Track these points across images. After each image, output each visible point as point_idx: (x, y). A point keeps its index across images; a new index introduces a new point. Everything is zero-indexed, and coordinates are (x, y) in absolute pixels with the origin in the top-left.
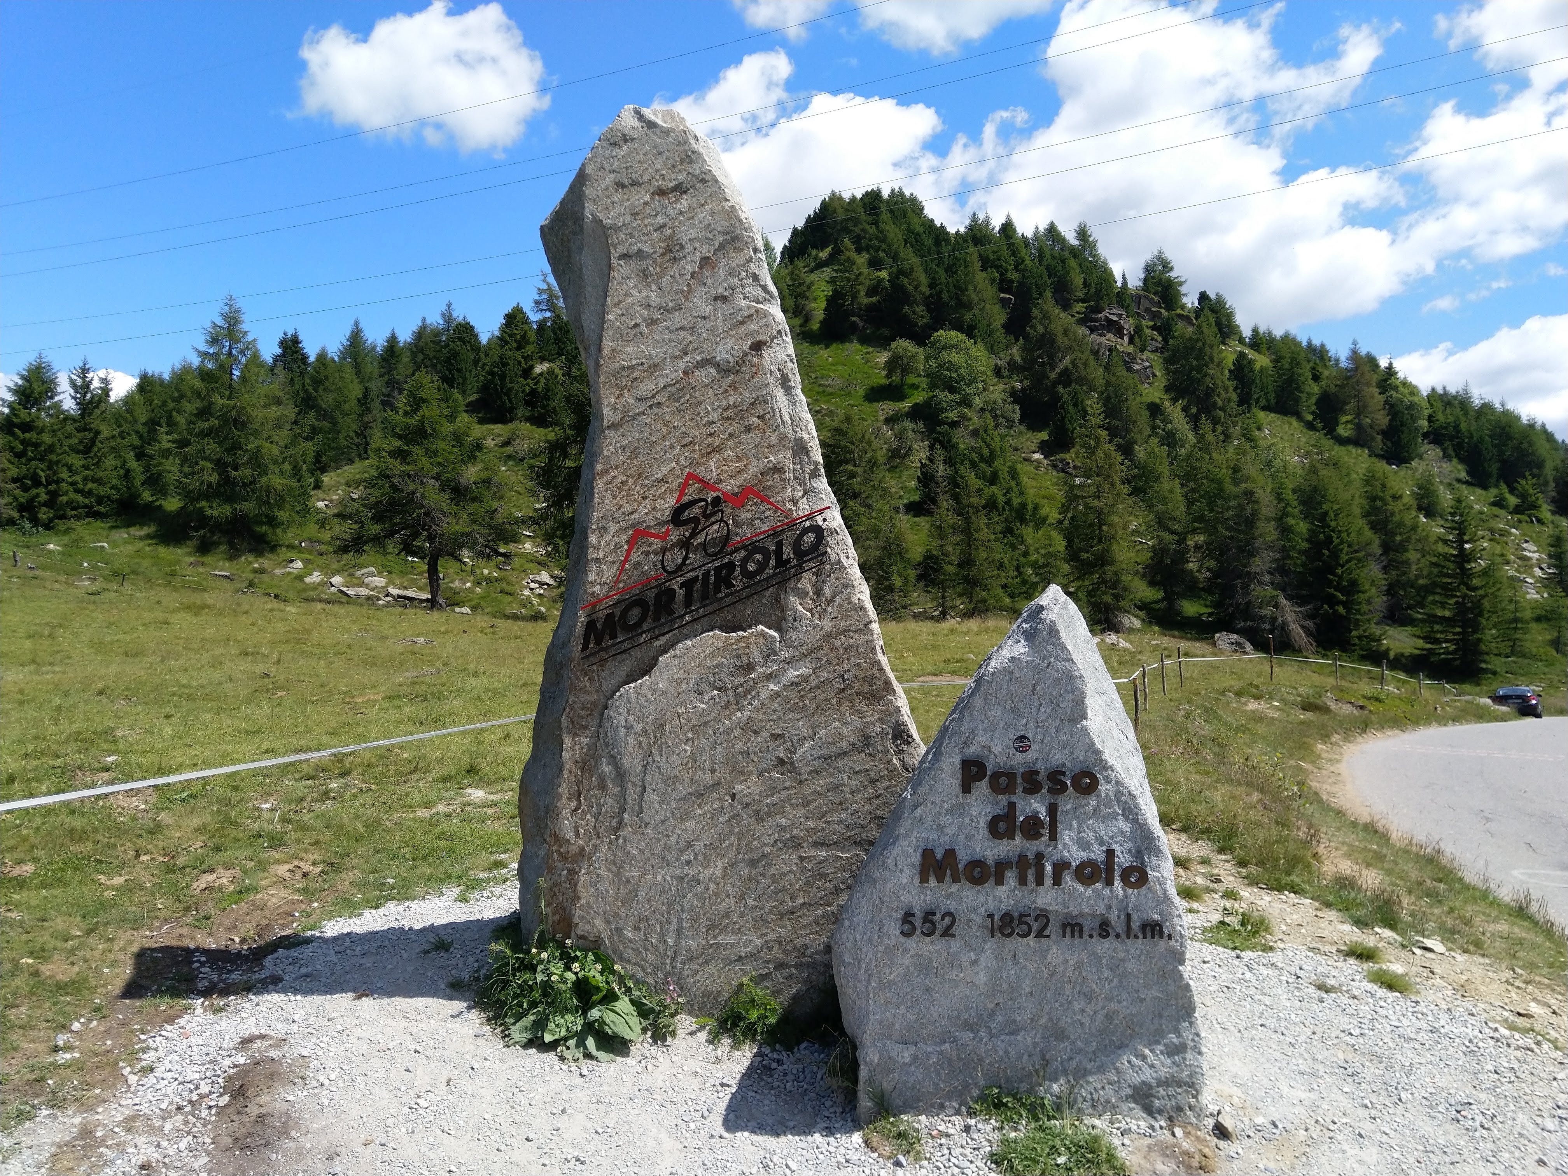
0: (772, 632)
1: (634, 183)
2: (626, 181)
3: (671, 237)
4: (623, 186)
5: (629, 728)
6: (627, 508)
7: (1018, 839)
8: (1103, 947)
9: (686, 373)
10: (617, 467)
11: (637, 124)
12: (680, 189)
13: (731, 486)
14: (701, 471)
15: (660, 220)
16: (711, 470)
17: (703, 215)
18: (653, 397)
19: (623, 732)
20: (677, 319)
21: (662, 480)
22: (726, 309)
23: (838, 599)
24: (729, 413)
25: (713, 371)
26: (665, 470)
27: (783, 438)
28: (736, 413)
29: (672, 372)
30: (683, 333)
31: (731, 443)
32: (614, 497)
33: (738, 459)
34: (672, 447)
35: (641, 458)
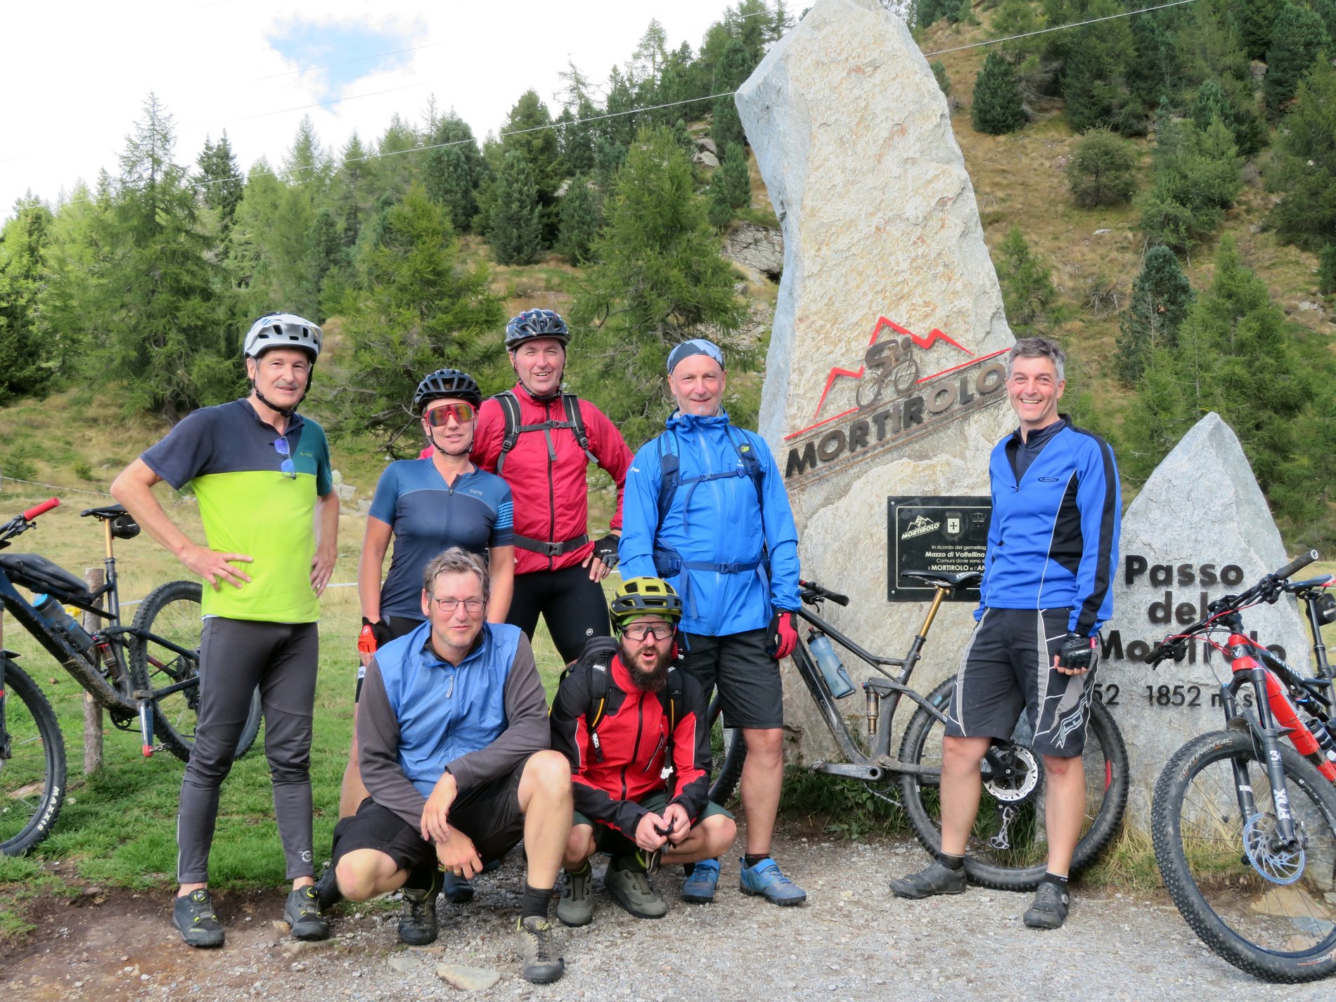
0: (956, 461)
1: (833, 62)
2: (825, 59)
3: (866, 108)
4: (823, 64)
5: (827, 545)
6: (826, 349)
9: (878, 229)
10: (816, 313)
12: (873, 65)
13: (919, 329)
14: (892, 317)
15: (856, 92)
16: (901, 314)
17: (893, 87)
18: (849, 249)
19: (821, 549)
20: (871, 180)
21: (856, 324)
22: (915, 170)
24: (917, 263)
25: (903, 225)
26: (859, 315)
27: (966, 285)
28: (924, 263)
29: (866, 227)
30: (876, 193)
31: (919, 290)
32: (813, 339)
33: (926, 304)
34: (865, 294)
35: (837, 304)
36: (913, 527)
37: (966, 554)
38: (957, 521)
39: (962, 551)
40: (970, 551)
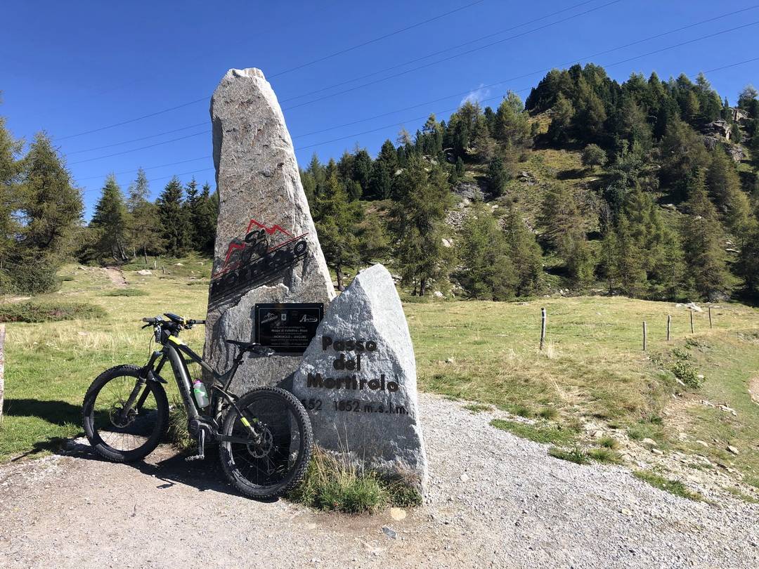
0: (286, 287)
1: (232, 101)
2: (229, 101)
3: (246, 122)
4: (228, 103)
5: (229, 326)
6: (229, 236)
7: (346, 370)
8: (381, 416)
9: (252, 178)
10: (225, 219)
11: (233, 77)
12: (249, 102)
13: (270, 225)
14: (258, 219)
15: (241, 116)
16: (262, 219)
17: (259, 112)
18: (239, 189)
19: (227, 328)
20: (249, 156)
21: (243, 224)
22: (268, 151)
23: (312, 273)
24: (269, 194)
25: (262, 177)
26: (244, 219)
27: (291, 204)
28: (272, 195)
29: (247, 178)
30: (251, 162)
31: (270, 207)
32: (224, 231)
33: (273, 213)
34: (247, 210)
35: (235, 215)
36: (267, 318)
37: (289, 330)
38: (285, 315)
39: (287, 329)
40: (291, 329)
